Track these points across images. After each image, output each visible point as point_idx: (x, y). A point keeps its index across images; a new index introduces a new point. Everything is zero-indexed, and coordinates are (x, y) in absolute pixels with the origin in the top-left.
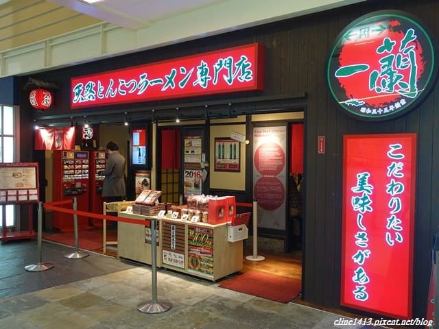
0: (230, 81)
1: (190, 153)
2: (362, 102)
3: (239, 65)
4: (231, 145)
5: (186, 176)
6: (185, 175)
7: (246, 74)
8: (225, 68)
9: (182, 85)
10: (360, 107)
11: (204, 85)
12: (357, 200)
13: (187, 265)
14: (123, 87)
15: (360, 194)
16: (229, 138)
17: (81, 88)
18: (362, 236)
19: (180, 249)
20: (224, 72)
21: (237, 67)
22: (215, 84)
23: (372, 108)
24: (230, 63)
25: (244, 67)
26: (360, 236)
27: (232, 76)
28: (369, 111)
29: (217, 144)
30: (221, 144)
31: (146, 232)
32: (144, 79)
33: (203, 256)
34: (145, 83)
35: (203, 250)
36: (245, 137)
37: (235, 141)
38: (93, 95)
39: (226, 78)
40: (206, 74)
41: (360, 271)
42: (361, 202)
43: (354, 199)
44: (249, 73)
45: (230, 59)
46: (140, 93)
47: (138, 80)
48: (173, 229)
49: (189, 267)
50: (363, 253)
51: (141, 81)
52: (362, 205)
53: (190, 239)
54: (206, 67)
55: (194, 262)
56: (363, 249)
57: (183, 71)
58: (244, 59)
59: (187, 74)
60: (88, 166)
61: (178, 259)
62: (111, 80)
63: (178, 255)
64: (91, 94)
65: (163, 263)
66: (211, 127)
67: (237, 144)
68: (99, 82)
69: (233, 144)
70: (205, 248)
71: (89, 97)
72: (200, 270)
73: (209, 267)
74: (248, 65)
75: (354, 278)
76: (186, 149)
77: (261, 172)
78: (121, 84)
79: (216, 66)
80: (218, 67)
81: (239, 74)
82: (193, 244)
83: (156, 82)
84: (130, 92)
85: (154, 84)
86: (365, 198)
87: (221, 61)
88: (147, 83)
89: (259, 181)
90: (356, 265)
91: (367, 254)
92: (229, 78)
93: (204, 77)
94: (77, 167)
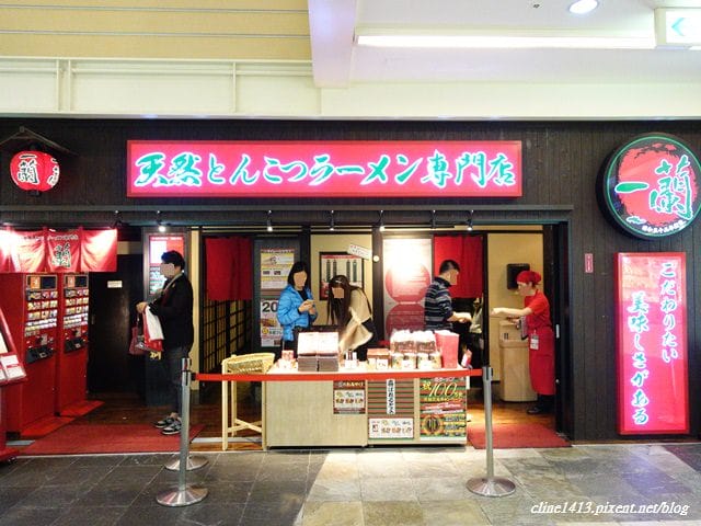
0: (482, 182)
1: (272, 274)
2: (643, 221)
3: (496, 163)
4: (348, 263)
5: (264, 310)
6: (262, 308)
7: (505, 177)
8: (475, 165)
9: (401, 179)
10: (642, 225)
11: (441, 184)
12: (634, 320)
13: (418, 433)
14: (274, 171)
15: (636, 314)
16: (345, 253)
17: (157, 162)
18: (639, 357)
19: (404, 410)
20: (472, 170)
21: (492, 166)
22: (459, 184)
23: (653, 227)
24: (482, 160)
25: (503, 167)
26: (638, 357)
27: (485, 176)
28: (650, 229)
29: (324, 261)
30: (332, 260)
31: (337, 397)
32: (325, 163)
33: (446, 414)
34: (326, 169)
35: (447, 406)
36: (371, 251)
37: (353, 256)
38: (197, 177)
39: (476, 179)
40: (443, 169)
41: (640, 393)
42: (637, 322)
43: (630, 319)
44: (510, 176)
45: (482, 156)
46: (314, 183)
47: (311, 163)
48: (391, 384)
49: (422, 434)
50: (641, 374)
51: (317, 165)
52: (639, 325)
53: (424, 394)
54: (444, 160)
55: (432, 425)
56: (641, 370)
57: (402, 160)
58: (502, 158)
59: (409, 165)
60: (56, 302)
61: (402, 426)
62: (245, 156)
63: (400, 420)
64: (192, 174)
65: (370, 439)
66: (312, 236)
67: (359, 261)
68: (212, 155)
69: (352, 260)
70: (450, 402)
71: (185, 180)
72: (442, 434)
73: (458, 427)
74: (509, 166)
75: (634, 403)
76: (263, 268)
77: (395, 298)
78: (269, 166)
79: (459, 161)
80: (463, 163)
81: (496, 175)
82: (430, 400)
83: (349, 170)
84: (292, 180)
85: (344, 172)
86: (642, 317)
87: (468, 156)
88: (330, 169)
89: (394, 310)
90: (635, 388)
91: (645, 374)
92: (480, 178)
93: (439, 173)
94: (45, 304)
